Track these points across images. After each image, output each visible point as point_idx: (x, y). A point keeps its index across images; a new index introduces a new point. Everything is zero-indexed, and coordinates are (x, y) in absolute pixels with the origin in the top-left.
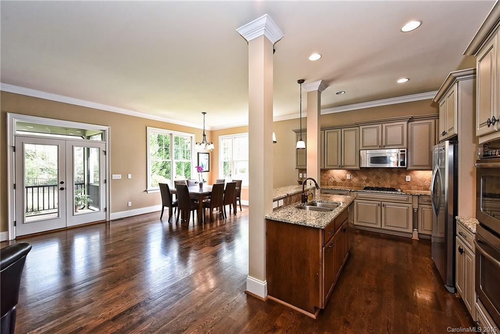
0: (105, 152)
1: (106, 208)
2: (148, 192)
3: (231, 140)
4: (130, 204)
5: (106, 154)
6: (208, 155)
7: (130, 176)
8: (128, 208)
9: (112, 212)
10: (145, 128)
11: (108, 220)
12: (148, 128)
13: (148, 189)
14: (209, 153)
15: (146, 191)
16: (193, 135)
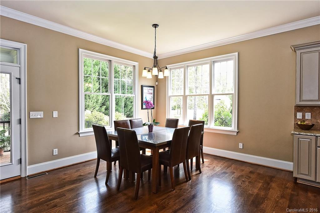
0: (20, 79)
1: (21, 159)
2: (81, 135)
3: (182, 70)
4: (56, 152)
5: (20, 83)
6: (152, 89)
7: (55, 114)
8: (53, 157)
9: (30, 164)
10: (76, 50)
11: (23, 176)
12: (80, 50)
13: (80, 131)
14: (153, 87)
15: (78, 134)
16: (136, 64)
